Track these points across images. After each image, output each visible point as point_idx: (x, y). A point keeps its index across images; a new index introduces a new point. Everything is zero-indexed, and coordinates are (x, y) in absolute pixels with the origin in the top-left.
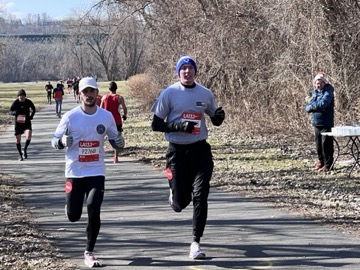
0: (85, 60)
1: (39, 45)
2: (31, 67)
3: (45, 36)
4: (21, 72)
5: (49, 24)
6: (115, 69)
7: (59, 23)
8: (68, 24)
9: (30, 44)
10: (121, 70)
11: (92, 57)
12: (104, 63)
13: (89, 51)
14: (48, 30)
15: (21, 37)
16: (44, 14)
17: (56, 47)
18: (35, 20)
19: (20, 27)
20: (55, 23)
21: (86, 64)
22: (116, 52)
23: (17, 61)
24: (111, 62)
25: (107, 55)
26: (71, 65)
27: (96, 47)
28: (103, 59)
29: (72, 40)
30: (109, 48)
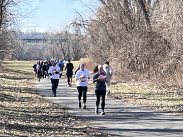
0: (55, 51)
1: (31, 43)
2: (28, 54)
3: (35, 40)
4: (24, 56)
5: (37, 34)
6: (68, 56)
7: (42, 34)
8: (46, 34)
9: (28, 43)
10: (71, 56)
11: (58, 50)
12: (64, 53)
13: (57, 47)
14: (37, 37)
15: (24, 40)
16: (35, 30)
17: (41, 45)
18: (30, 32)
19: (23, 35)
20: (39, 34)
21: (55, 53)
22: (69, 48)
23: (22, 51)
24: (67, 52)
25: (65, 49)
26: (48, 53)
27: (60, 45)
28: (63, 51)
29: (49, 42)
30: (66, 46)
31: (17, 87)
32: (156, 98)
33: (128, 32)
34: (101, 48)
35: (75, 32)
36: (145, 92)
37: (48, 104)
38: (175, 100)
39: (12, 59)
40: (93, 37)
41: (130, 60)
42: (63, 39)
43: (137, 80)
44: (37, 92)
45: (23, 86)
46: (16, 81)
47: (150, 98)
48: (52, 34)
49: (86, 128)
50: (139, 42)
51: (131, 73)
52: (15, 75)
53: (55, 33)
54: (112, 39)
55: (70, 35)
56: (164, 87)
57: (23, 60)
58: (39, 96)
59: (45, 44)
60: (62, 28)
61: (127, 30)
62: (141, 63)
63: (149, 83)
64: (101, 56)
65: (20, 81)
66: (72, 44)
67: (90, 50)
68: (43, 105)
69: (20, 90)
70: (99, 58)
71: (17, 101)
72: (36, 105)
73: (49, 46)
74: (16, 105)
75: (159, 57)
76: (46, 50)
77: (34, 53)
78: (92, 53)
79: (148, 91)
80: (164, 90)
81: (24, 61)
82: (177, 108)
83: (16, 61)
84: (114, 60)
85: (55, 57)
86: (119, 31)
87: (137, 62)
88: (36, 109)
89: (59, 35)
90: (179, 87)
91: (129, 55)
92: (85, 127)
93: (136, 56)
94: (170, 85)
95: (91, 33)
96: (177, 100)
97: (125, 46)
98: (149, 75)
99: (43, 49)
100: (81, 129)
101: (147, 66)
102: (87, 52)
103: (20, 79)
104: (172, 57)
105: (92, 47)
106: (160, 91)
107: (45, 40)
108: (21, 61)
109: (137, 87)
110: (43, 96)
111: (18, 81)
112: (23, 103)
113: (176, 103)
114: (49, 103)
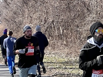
32: (74, 67)
34: (15, 13)
47: (68, 67)
62: (59, 29)
70: (13, 24)
78: (5, 19)
79: (66, 60)
93: (53, 21)
101: (65, 31)
109: (54, 56)
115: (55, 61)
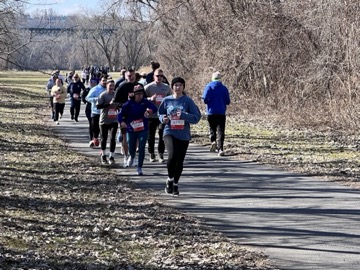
0: (90, 52)
1: (44, 36)
2: (38, 57)
3: (51, 30)
4: (29, 61)
5: (55, 18)
6: (117, 62)
7: (64, 18)
8: (73, 18)
9: (38, 37)
10: (122, 62)
11: (97, 50)
12: (108, 56)
13: (94, 44)
14: (56, 24)
15: (31, 29)
16: (51, 10)
17: (62, 40)
18: (42, 14)
19: (29, 21)
20: (60, 18)
21: (91, 56)
22: (118, 46)
23: (25, 52)
24: (113, 54)
25: (110, 48)
26: (77, 57)
27: (100, 41)
28: (106, 51)
29: (80, 33)
30: (112, 43)
31: (16, 122)
32: (290, 146)
33: (236, 16)
34: (182, 47)
35: (130, 15)
36: (269, 134)
37: (77, 158)
38: (326, 151)
39: (6, 68)
40: (166, 24)
41: (239, 71)
42: (106, 27)
43: (252, 112)
44: (55, 133)
45: (28, 122)
46: (14, 110)
47: (279, 146)
48: (85, 18)
49: (152, 205)
50: (258, 36)
51: (241, 96)
52: (12, 99)
53: (90, 17)
54: (203, 28)
55: (121, 21)
56: (306, 126)
57: (27, 69)
58: (60, 142)
59: (71, 38)
60: (106, 8)
61: (234, 12)
62: (261, 78)
63: (275, 117)
64: (182, 62)
65: (23, 110)
66: (123, 39)
67: (159, 50)
68: (67, 160)
69: (21, 129)
70: (178, 66)
71: (15, 151)
72: (53, 159)
73: (79, 41)
74: (14, 159)
75: (296, 66)
76: (73, 49)
77: (50, 55)
78: (164, 56)
79: (275, 133)
80: (306, 131)
81: (29, 72)
82: (331, 167)
83: (15, 72)
84: (207, 71)
85: (90, 63)
86: (218, 12)
87: (253, 75)
88: (54, 167)
89: (97, 19)
90: (335, 125)
91: (238, 62)
92: (150, 203)
93: (252, 63)
94: (317, 120)
95: (162, 16)
96: (331, 151)
97: (228, 43)
98: (276, 101)
99: (68, 49)
100: (142, 207)
101: (272, 83)
102: (154, 54)
103: (22, 106)
104: (322, 66)
105: (163, 46)
106: (297, 133)
107: (71, 31)
108: (24, 72)
109: (252, 125)
110: (67, 141)
111: (19, 110)
112: (28, 154)
113: (330, 158)
114: (79, 154)
115: (255, 135)
